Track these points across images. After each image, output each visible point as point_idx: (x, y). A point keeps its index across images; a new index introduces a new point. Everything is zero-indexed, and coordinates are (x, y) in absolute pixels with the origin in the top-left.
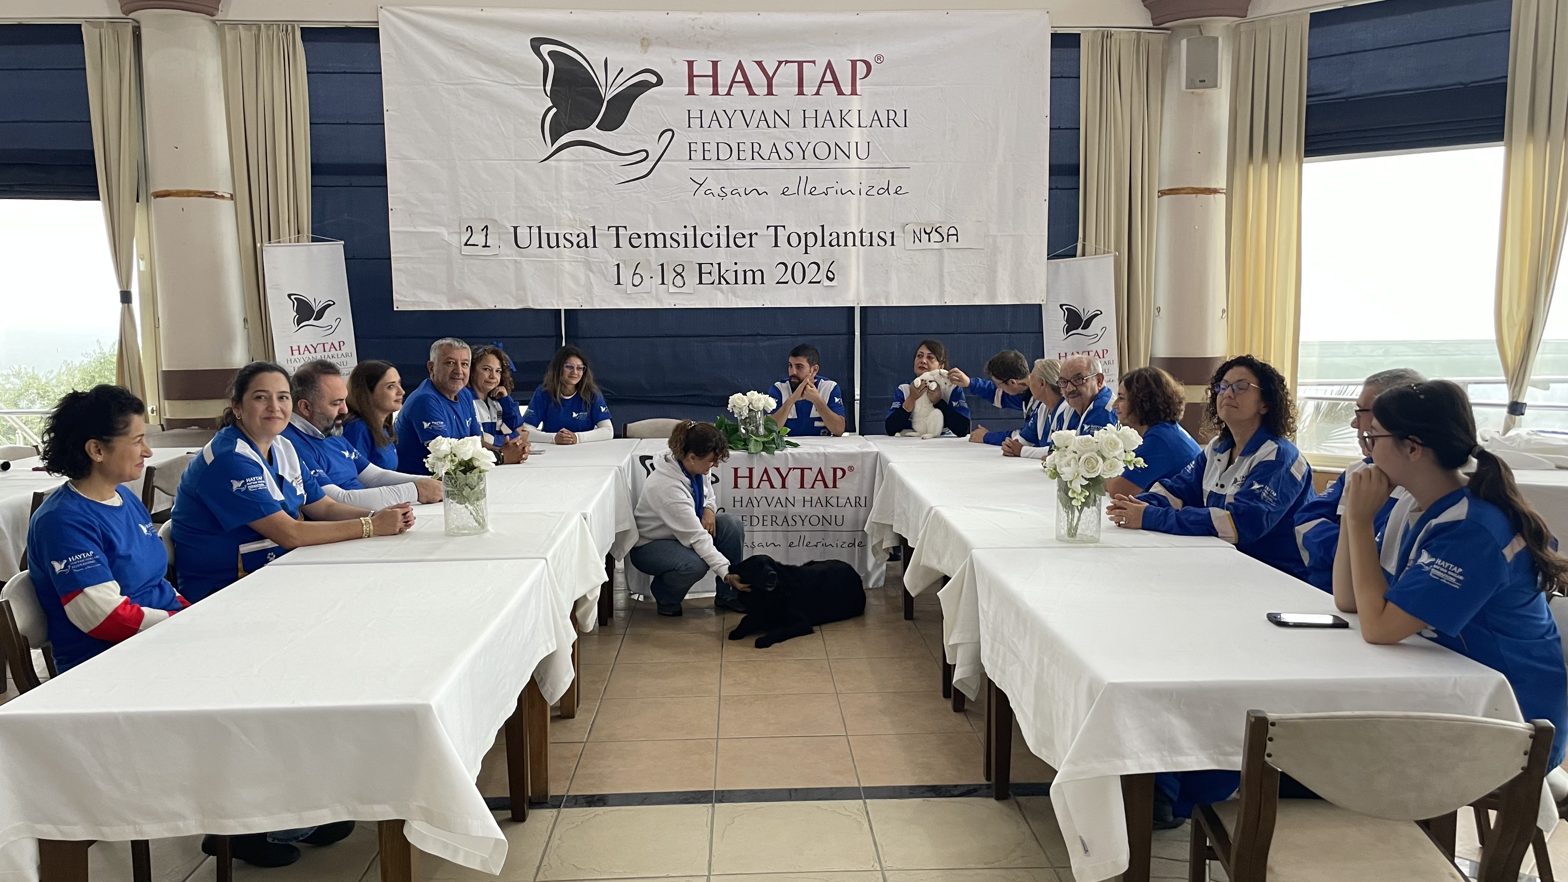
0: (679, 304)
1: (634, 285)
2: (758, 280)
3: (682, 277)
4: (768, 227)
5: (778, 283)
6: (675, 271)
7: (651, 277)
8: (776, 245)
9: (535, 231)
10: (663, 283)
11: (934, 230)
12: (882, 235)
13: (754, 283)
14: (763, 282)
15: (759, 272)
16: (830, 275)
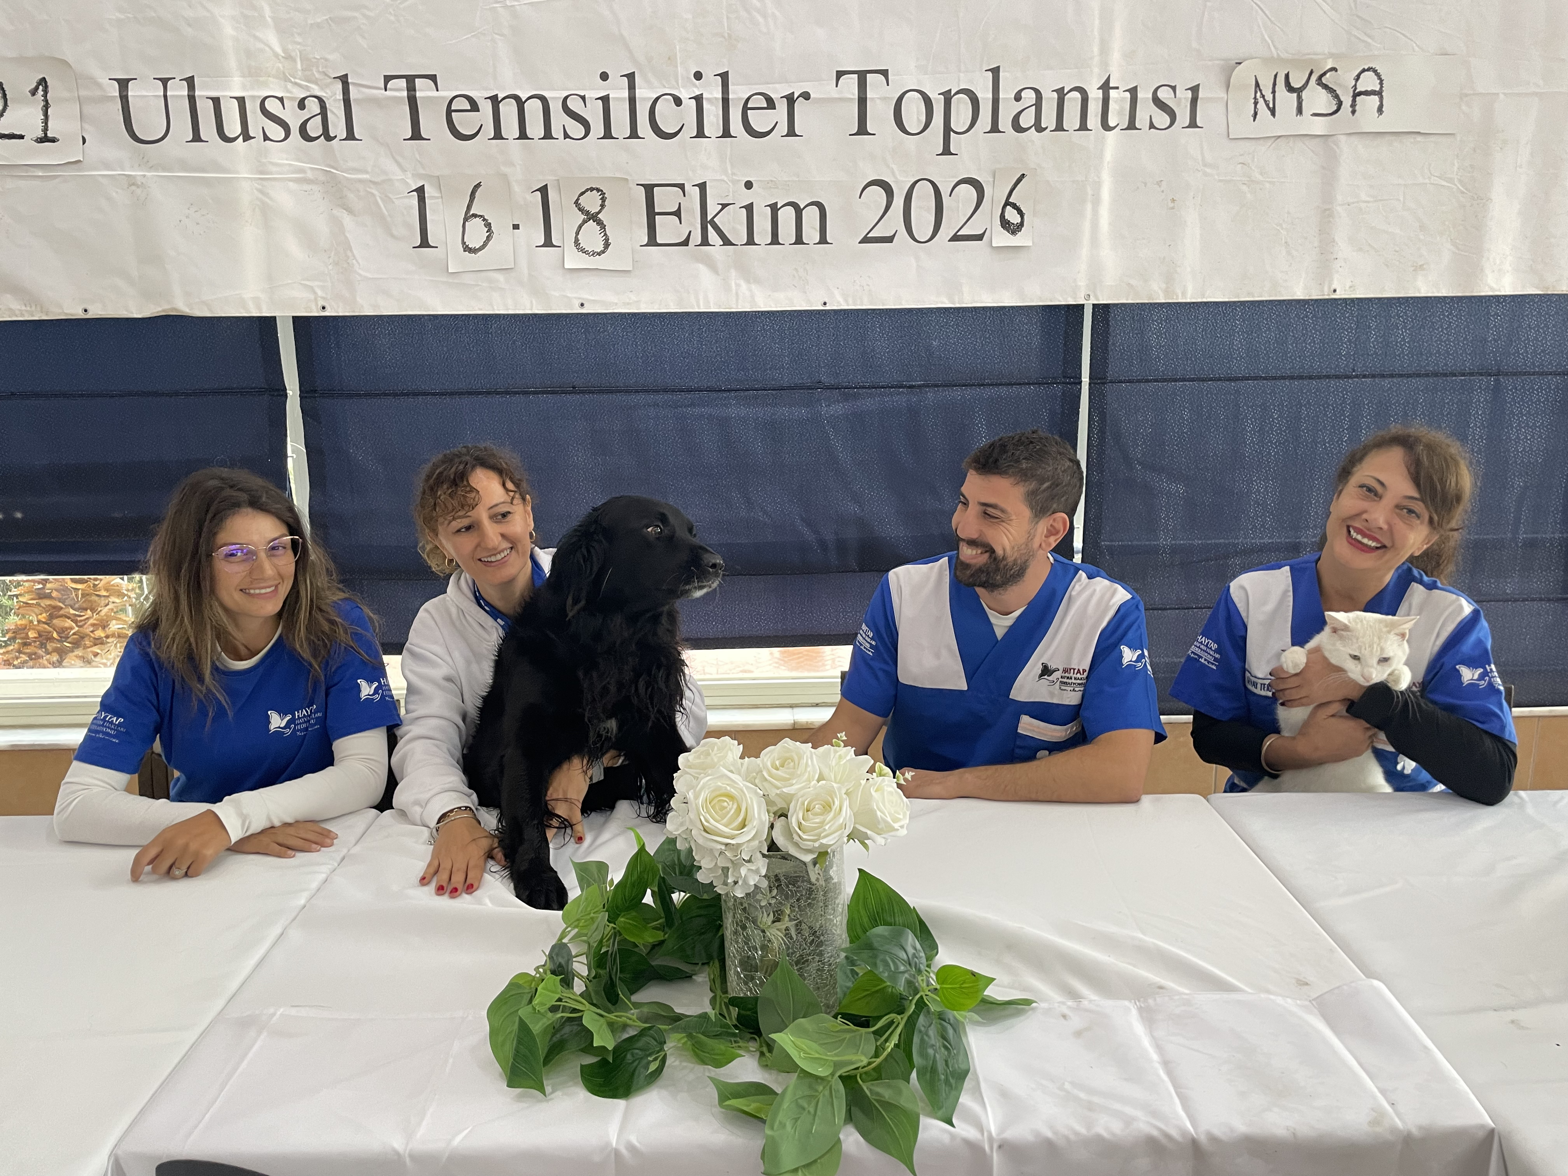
0: (594, 301)
1: (467, 249)
2: (811, 232)
3: (600, 223)
4: (840, 74)
5: (866, 240)
6: (581, 210)
7: (516, 227)
8: (862, 130)
9: (178, 90)
10: (548, 243)
11: (1314, 78)
12: (1164, 94)
13: (799, 240)
14: (823, 240)
15: (815, 209)
16: (1012, 216)
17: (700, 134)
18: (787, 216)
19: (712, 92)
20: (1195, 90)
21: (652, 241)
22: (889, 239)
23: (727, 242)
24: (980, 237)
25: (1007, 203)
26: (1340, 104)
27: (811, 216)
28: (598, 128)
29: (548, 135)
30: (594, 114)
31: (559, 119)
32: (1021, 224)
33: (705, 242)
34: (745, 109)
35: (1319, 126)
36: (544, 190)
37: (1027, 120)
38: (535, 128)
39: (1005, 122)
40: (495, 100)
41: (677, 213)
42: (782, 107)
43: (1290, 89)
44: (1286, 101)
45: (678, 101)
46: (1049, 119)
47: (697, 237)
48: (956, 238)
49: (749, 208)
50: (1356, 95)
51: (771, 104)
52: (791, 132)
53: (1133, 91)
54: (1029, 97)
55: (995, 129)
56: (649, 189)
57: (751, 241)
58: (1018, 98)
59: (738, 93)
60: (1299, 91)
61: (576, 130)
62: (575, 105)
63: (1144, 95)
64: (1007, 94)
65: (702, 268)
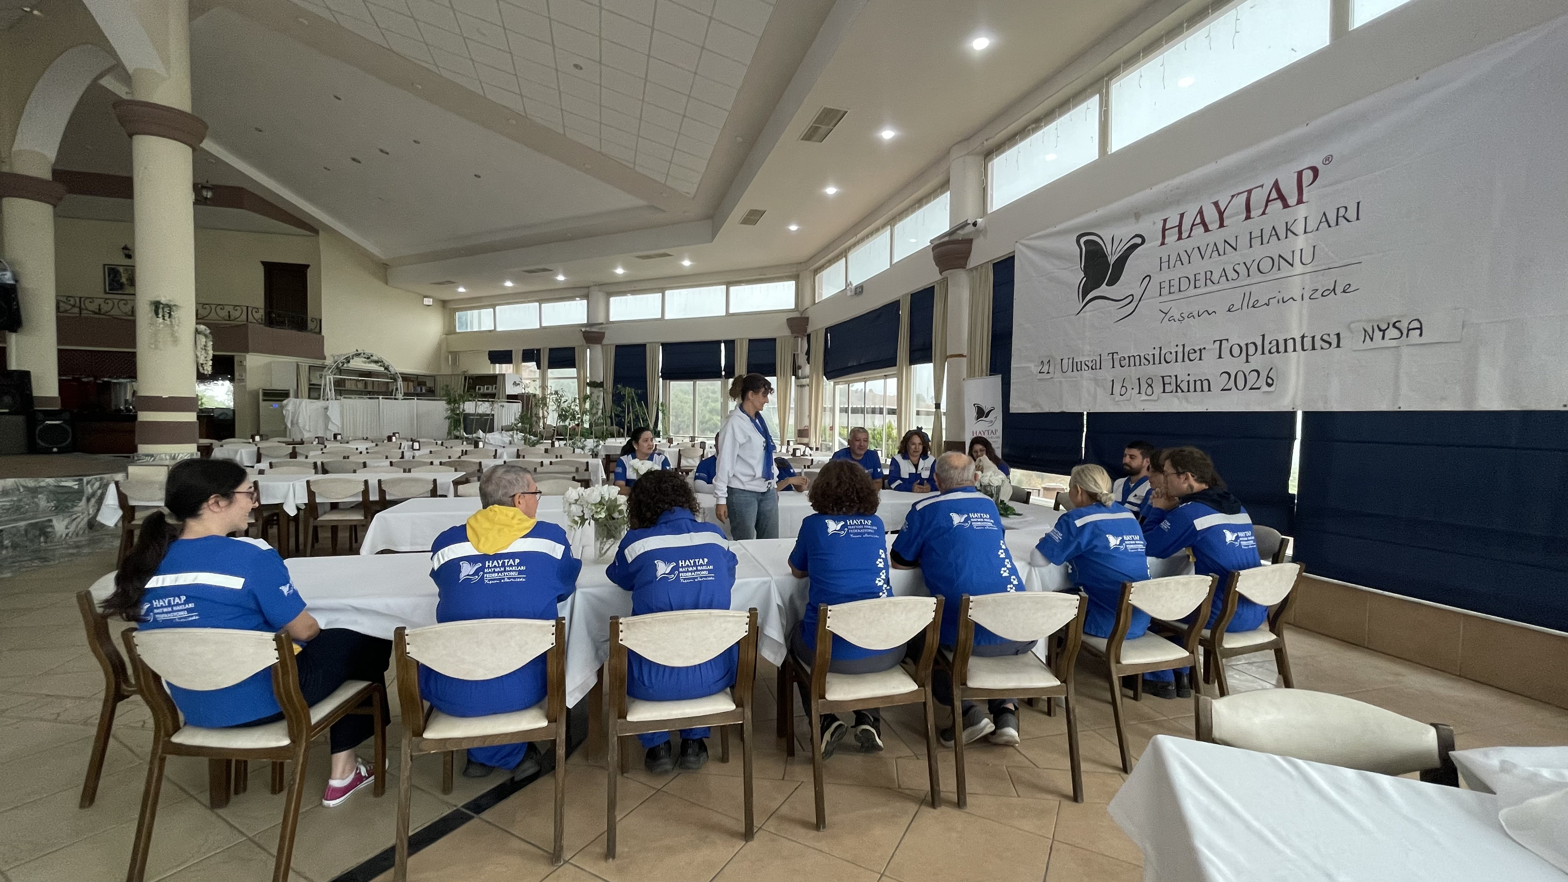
0: (1147, 409)
1: (1121, 395)
2: (1206, 388)
3: (1152, 387)
4: (1215, 341)
5: (1223, 390)
6: (1147, 384)
7: (1132, 389)
8: (1220, 357)
9: (1071, 361)
10: (1139, 393)
11: (1391, 326)
12: (1325, 337)
13: (1202, 390)
14: (1209, 390)
15: (1207, 381)
16: (1270, 381)
17: (1176, 361)
18: (1199, 383)
19: (1180, 349)
20: (1338, 335)
21: (1164, 392)
22: (1230, 390)
23: (1183, 391)
24: (1259, 388)
25: (1268, 377)
26: (1402, 334)
27: (1205, 383)
28: (1152, 362)
29: (1140, 365)
30: (1151, 358)
31: (1143, 360)
32: (1272, 384)
33: (1177, 392)
34: (1189, 353)
35: (1394, 343)
36: (1139, 379)
37: (1274, 350)
38: (1138, 363)
39: (1266, 351)
40: (1129, 357)
41: (1170, 384)
42: (1198, 352)
43: (1380, 330)
44: (1378, 334)
45: (1171, 353)
46: (1282, 349)
47: (1174, 391)
48: (1251, 389)
49: (1188, 382)
50: (1409, 330)
51: (1195, 352)
52: (1200, 359)
53: (1313, 337)
54: (1274, 343)
55: (1263, 353)
56: (1163, 377)
57: (1189, 391)
58: (1270, 343)
59: (1187, 350)
60: (1384, 331)
61: (1147, 363)
62: (1147, 357)
63: (1317, 338)
64: (1266, 342)
65: (1176, 399)
